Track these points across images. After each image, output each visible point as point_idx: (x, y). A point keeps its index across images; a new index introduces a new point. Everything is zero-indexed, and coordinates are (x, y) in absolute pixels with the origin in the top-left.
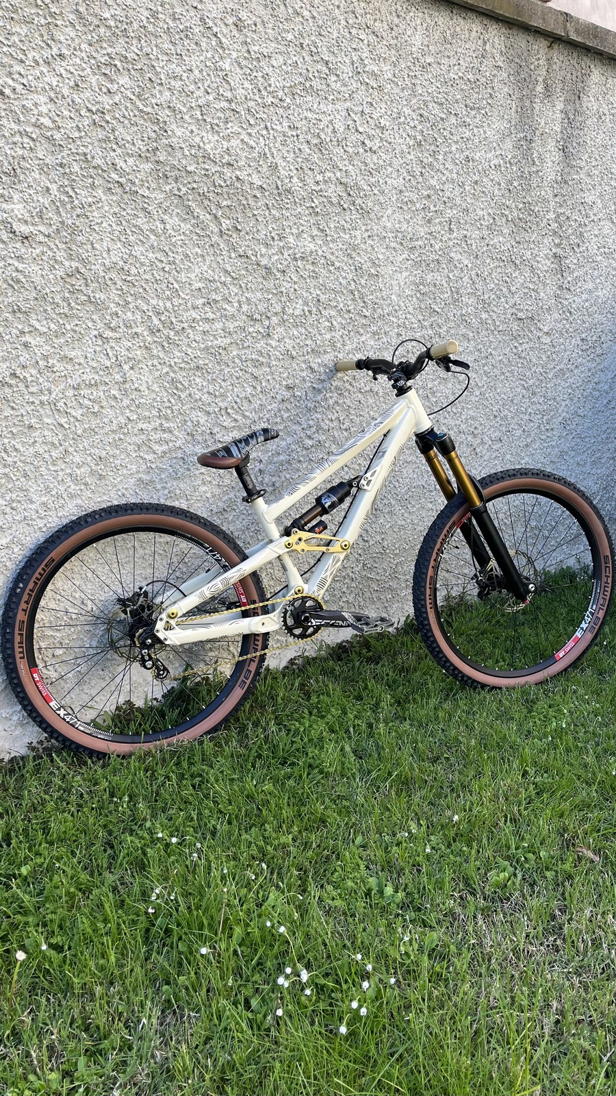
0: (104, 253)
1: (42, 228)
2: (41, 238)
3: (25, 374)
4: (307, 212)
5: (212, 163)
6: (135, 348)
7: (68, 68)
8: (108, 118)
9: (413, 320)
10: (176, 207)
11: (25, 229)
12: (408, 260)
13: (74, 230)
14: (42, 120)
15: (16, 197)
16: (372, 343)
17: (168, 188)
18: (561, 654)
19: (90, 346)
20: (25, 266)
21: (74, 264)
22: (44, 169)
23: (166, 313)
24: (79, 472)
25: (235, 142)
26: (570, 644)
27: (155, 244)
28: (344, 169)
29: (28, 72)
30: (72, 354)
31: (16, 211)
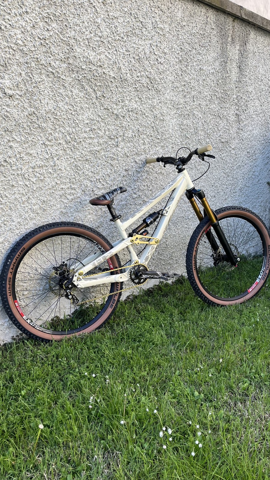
0: (46, 105)
1: (18, 92)
2: (17, 97)
3: (10, 161)
4: (133, 90)
5: (93, 65)
6: (59, 150)
7: (30, 18)
8: (47, 42)
9: (178, 141)
10: (77, 85)
11: (10, 92)
12: (176, 114)
13: (32, 94)
14: (18, 41)
15: (6, 77)
16: (161, 151)
17: (74, 76)
18: (250, 290)
19: (39, 149)
20: (10, 109)
21: (33, 110)
22: (19, 64)
23: (73, 134)
24: (34, 208)
25: (103, 56)
26: (254, 285)
27: (68, 101)
28: (149, 71)
29: (12, 19)
30: (32, 152)
31: (6, 84)
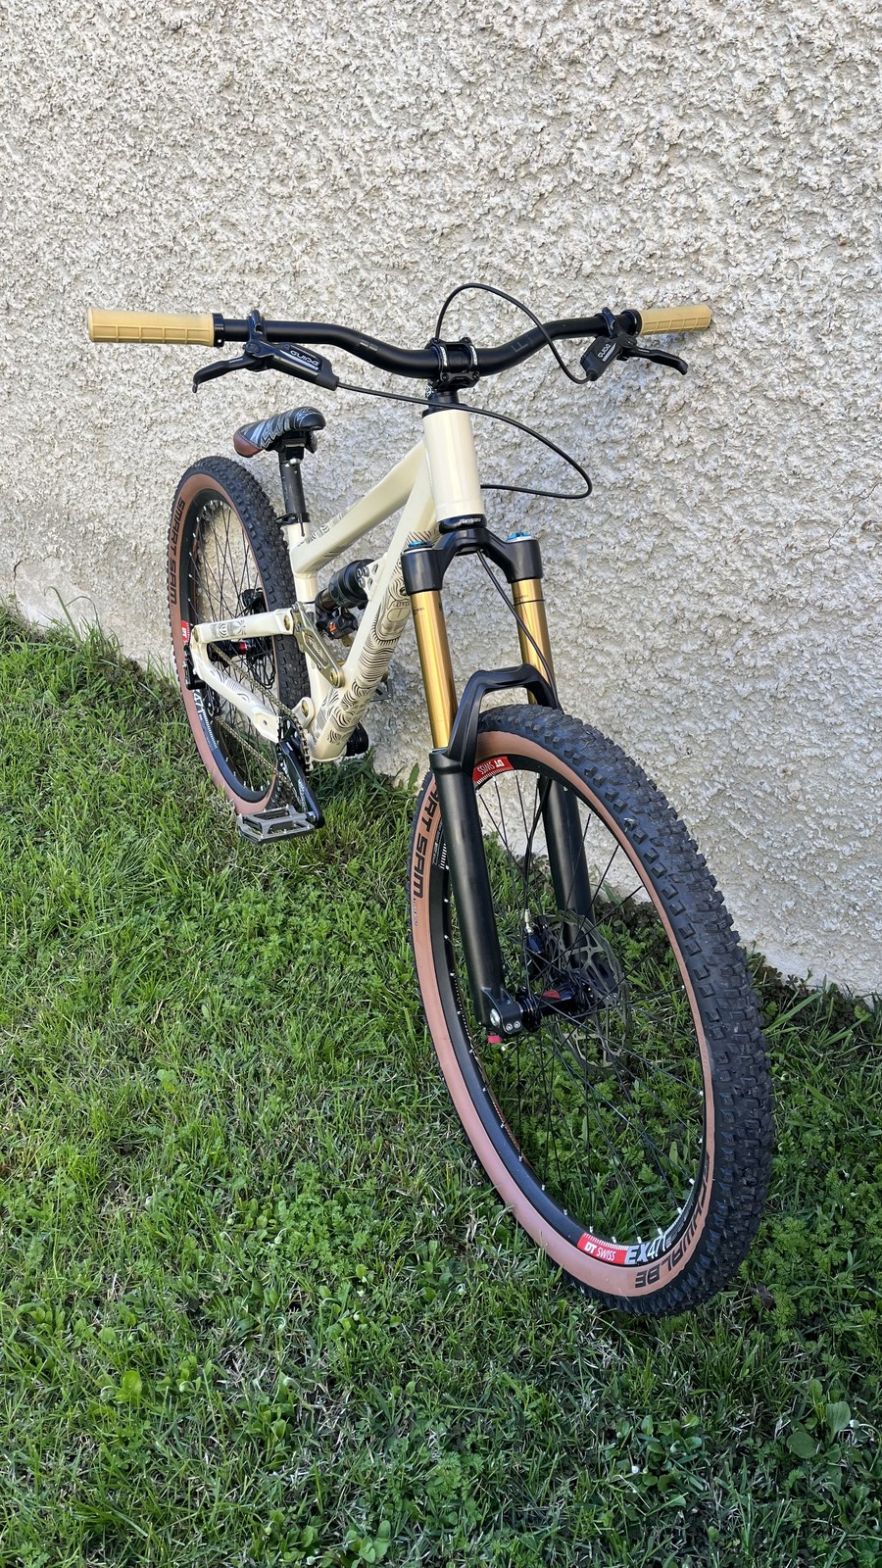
6: (310, 217)
